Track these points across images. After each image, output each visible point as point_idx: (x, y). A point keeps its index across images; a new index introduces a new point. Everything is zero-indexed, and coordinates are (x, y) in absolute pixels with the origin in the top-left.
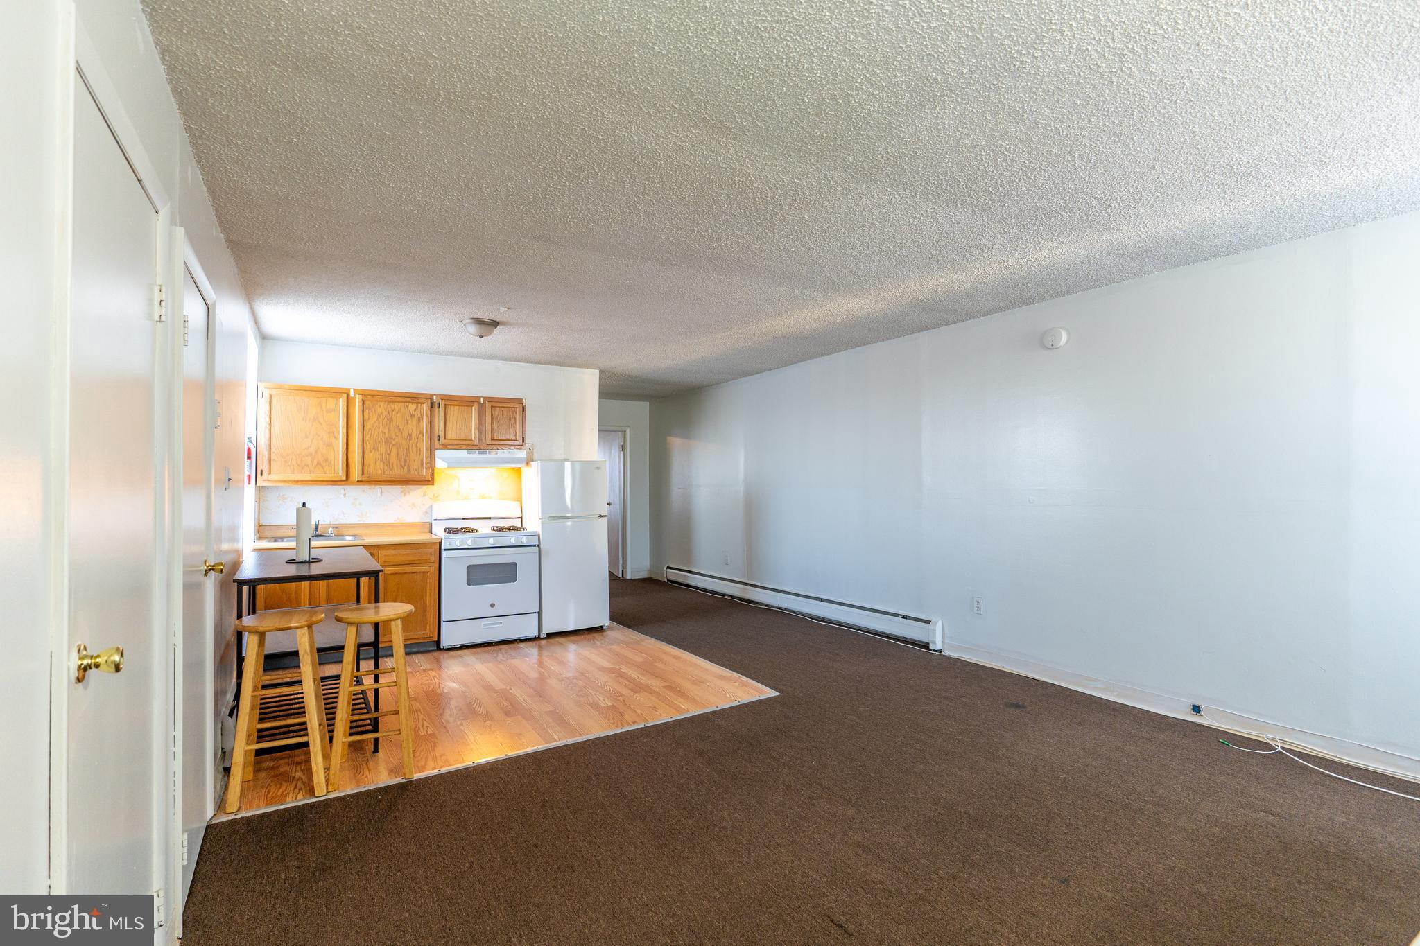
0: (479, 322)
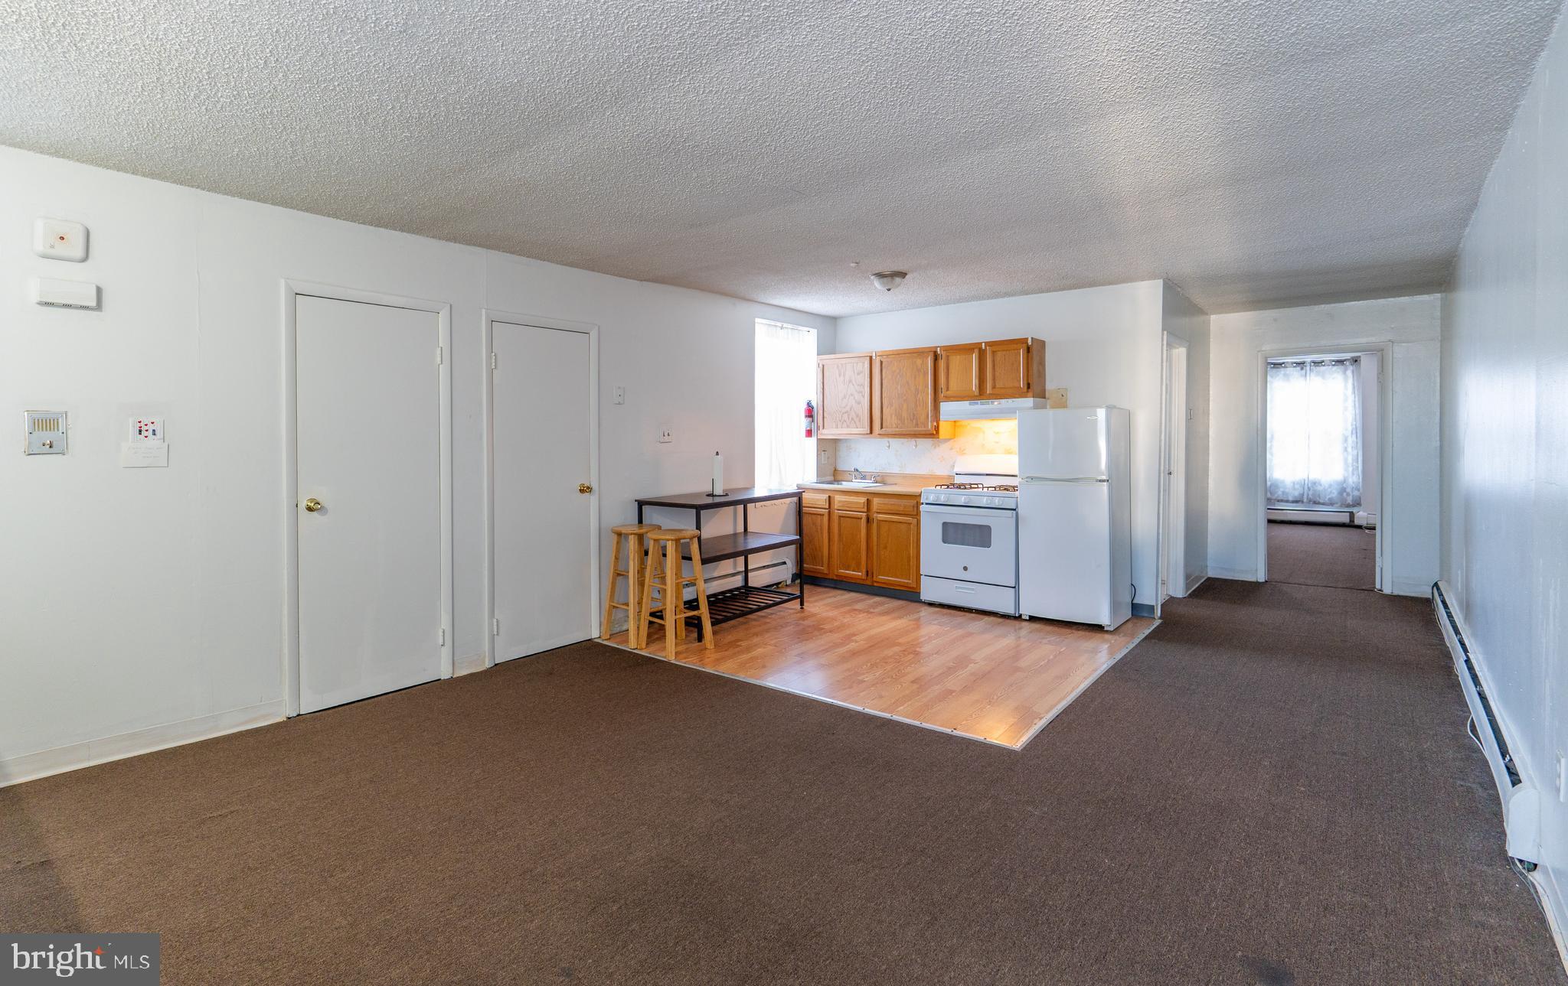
0: (880, 276)
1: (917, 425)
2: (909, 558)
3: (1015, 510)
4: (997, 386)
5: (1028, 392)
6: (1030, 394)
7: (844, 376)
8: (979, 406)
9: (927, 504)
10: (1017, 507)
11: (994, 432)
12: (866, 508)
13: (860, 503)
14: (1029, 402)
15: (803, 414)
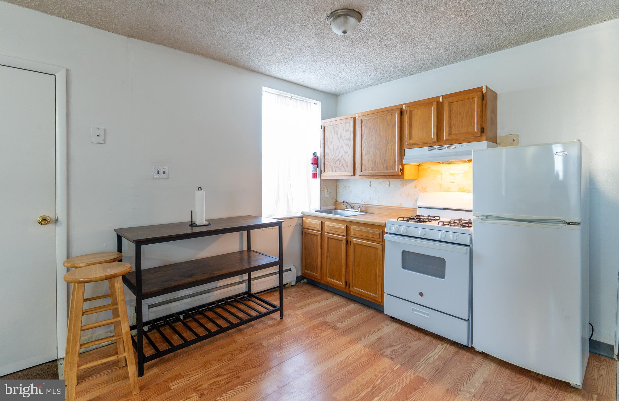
1: (387, 168)
2: (376, 276)
3: (469, 246)
4: (453, 132)
5: (482, 136)
6: (484, 137)
7: (337, 133)
8: (437, 152)
9: (390, 233)
10: (471, 243)
11: (450, 174)
12: (345, 232)
13: (341, 228)
14: (483, 144)
15: (310, 162)
